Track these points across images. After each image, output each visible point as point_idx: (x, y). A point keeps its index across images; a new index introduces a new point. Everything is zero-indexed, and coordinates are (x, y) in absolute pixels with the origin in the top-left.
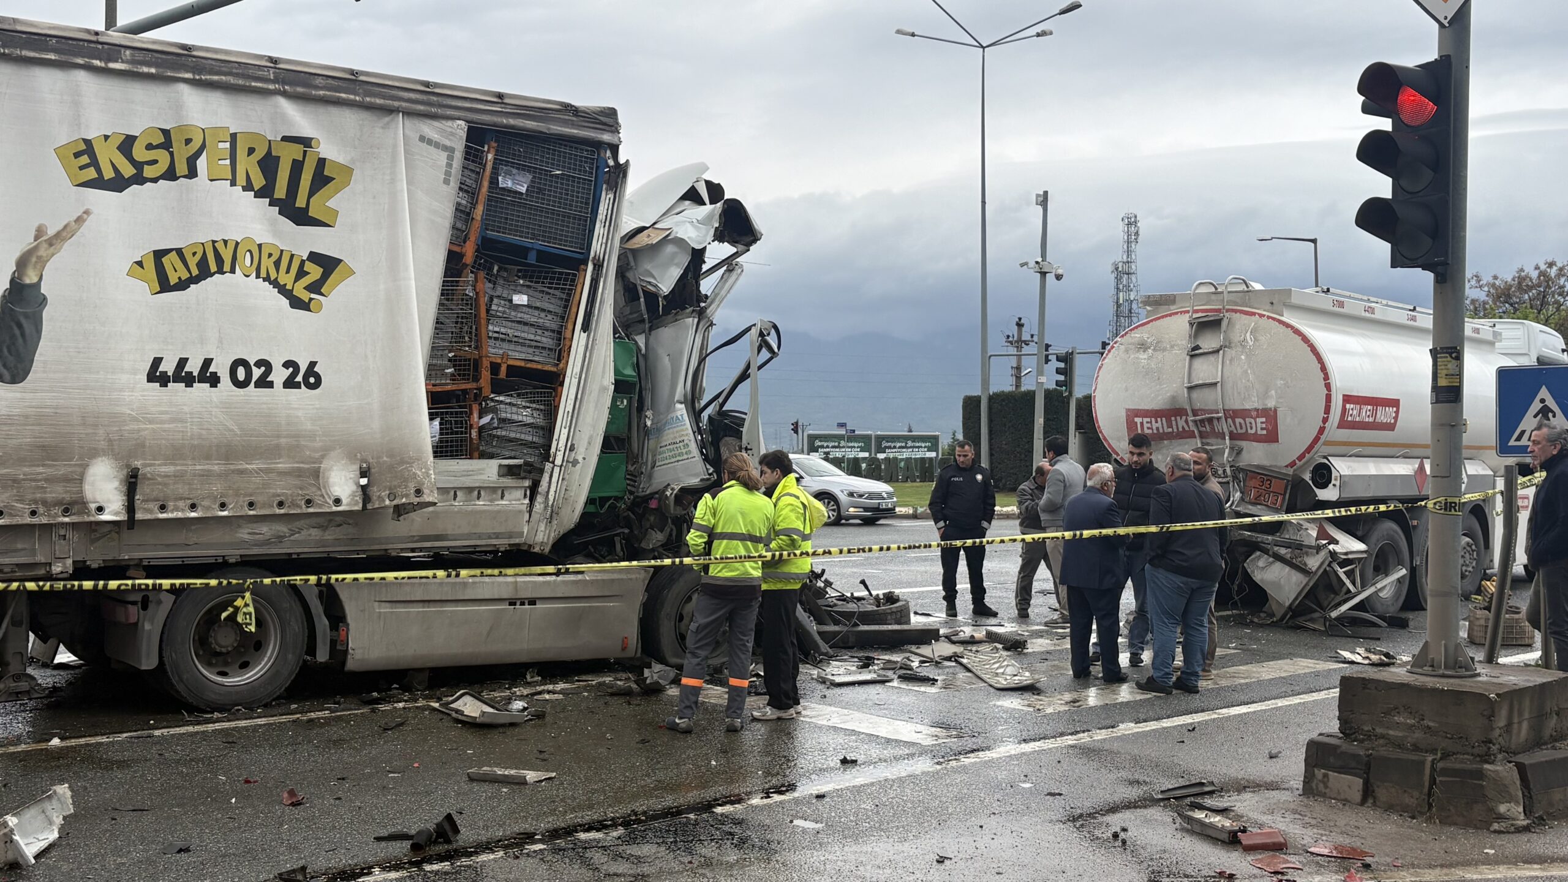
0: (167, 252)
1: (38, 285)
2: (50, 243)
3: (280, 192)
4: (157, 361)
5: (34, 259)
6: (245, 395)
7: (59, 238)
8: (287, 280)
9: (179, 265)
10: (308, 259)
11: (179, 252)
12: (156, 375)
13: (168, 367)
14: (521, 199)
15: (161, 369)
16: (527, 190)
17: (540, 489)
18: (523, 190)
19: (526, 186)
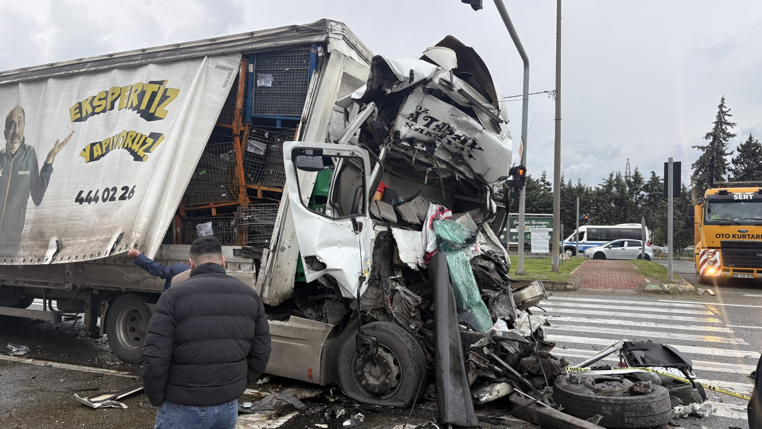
0: (96, 144)
1: (51, 164)
2: (59, 146)
3: (143, 107)
4: (81, 192)
5: (53, 154)
6: (105, 205)
7: (63, 143)
8: (135, 147)
9: (99, 149)
10: (149, 137)
11: (100, 143)
12: (79, 199)
13: (84, 195)
14: (270, 91)
15: (81, 196)
16: (273, 84)
17: (261, 265)
18: (270, 85)
19: (271, 82)
